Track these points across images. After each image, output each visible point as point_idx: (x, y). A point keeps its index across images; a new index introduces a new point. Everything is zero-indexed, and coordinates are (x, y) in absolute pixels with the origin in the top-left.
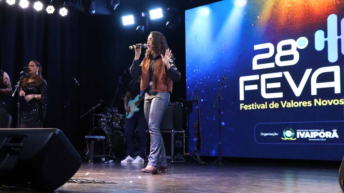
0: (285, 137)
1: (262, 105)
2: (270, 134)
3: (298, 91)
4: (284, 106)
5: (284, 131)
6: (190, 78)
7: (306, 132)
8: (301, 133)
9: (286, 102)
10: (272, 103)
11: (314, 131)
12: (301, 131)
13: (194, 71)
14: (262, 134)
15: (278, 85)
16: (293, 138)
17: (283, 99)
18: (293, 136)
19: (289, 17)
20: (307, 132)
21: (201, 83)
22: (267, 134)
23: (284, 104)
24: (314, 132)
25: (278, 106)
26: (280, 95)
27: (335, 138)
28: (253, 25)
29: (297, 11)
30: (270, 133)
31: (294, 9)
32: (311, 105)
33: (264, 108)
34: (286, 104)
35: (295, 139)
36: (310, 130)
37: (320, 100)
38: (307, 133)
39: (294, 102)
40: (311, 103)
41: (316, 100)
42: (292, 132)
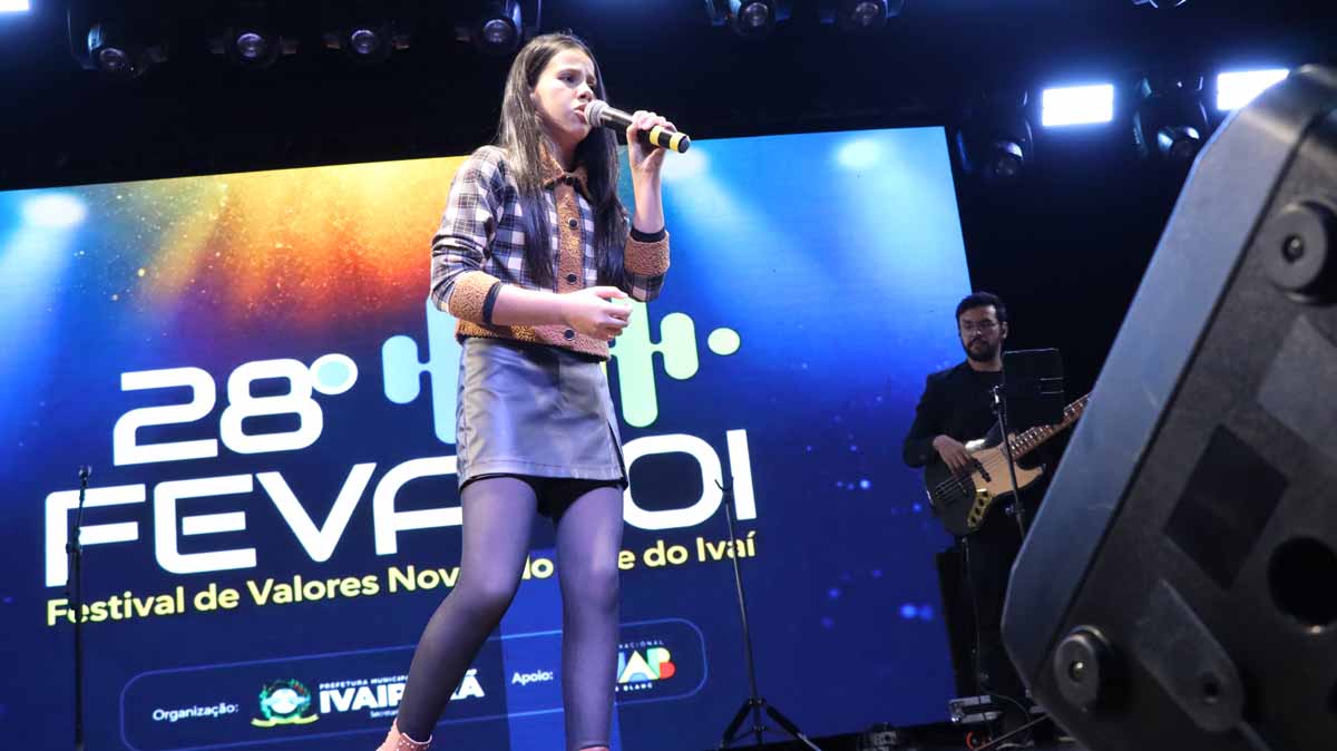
0: (268, 714)
1: (159, 599)
2: (201, 709)
3: (320, 543)
4: (261, 600)
5: (263, 694)
7: (357, 688)
8: (336, 695)
9: (269, 582)
10: (207, 590)
11: (392, 683)
12: (337, 685)
14: (160, 715)
15: (235, 521)
16: (305, 715)
17: (258, 575)
18: (303, 709)
19: (278, 285)
20: (361, 690)
22: (184, 714)
24: (390, 686)
25: (238, 601)
26: (245, 558)
27: (471, 698)
28: (115, 297)
29: (308, 268)
30: (199, 706)
31: (299, 259)
32: (375, 589)
33: (171, 610)
34: (272, 592)
35: (314, 718)
36: (374, 681)
37: (411, 569)
38: (365, 692)
39: (304, 583)
40: (376, 582)
41: (394, 573)
42: (300, 694)
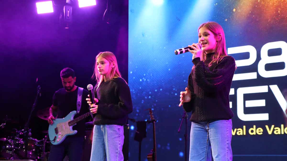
1: (238, 130)
4: (270, 132)
6: (133, 90)
9: (273, 126)
10: (253, 127)
13: (141, 80)
15: (262, 103)
17: (269, 123)
21: (150, 97)
23: (270, 129)
25: (262, 132)
26: (265, 117)
28: (226, 20)
33: (241, 134)
34: (274, 130)
39: (284, 127)
